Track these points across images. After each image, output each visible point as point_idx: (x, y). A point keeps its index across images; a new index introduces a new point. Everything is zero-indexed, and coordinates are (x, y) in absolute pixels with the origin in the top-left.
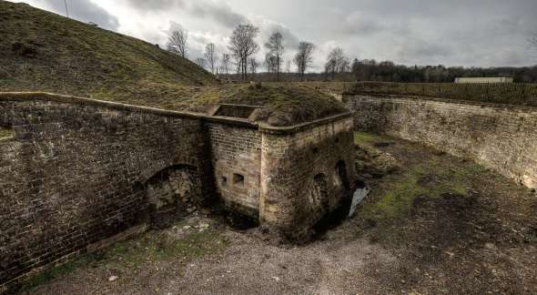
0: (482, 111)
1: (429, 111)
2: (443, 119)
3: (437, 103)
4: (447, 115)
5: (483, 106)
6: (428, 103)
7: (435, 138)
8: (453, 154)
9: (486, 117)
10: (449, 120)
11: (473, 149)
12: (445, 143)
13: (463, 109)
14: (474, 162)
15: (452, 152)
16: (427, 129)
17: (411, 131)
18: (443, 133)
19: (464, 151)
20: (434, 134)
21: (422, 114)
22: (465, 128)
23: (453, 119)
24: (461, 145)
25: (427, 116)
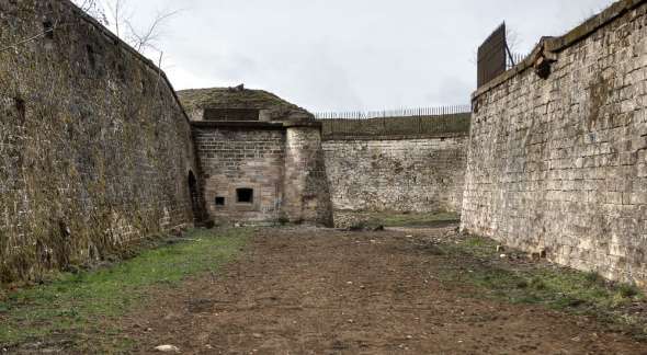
0: (443, 145)
1: (374, 157)
2: (398, 164)
3: (385, 143)
4: (402, 158)
5: (443, 139)
6: (372, 145)
7: (389, 194)
8: (419, 210)
9: (447, 151)
10: (405, 164)
11: (441, 195)
12: (406, 198)
13: (422, 146)
14: (445, 212)
15: (417, 207)
16: (377, 184)
17: (352, 194)
18: (401, 183)
19: (432, 202)
20: (388, 189)
21: (365, 163)
22: (428, 171)
23: (410, 162)
24: (427, 195)
25: (373, 164)
